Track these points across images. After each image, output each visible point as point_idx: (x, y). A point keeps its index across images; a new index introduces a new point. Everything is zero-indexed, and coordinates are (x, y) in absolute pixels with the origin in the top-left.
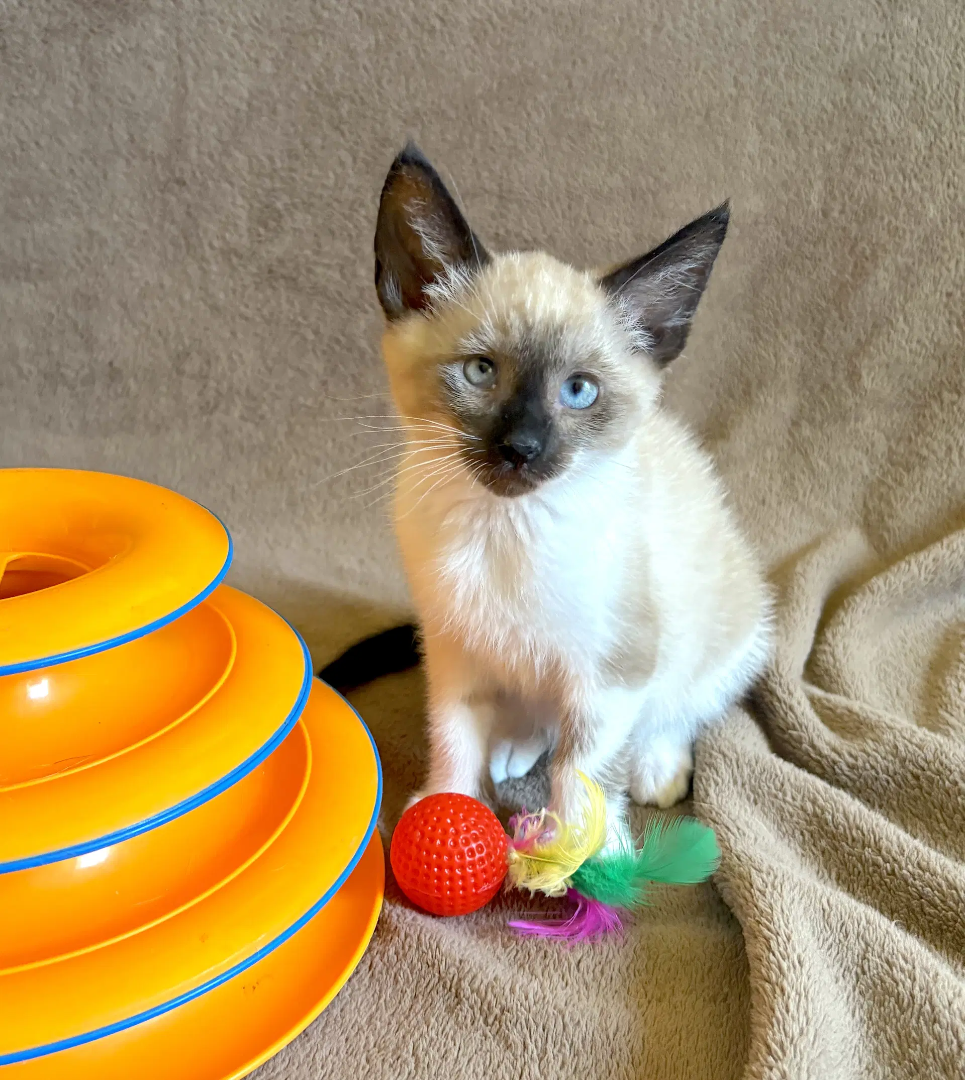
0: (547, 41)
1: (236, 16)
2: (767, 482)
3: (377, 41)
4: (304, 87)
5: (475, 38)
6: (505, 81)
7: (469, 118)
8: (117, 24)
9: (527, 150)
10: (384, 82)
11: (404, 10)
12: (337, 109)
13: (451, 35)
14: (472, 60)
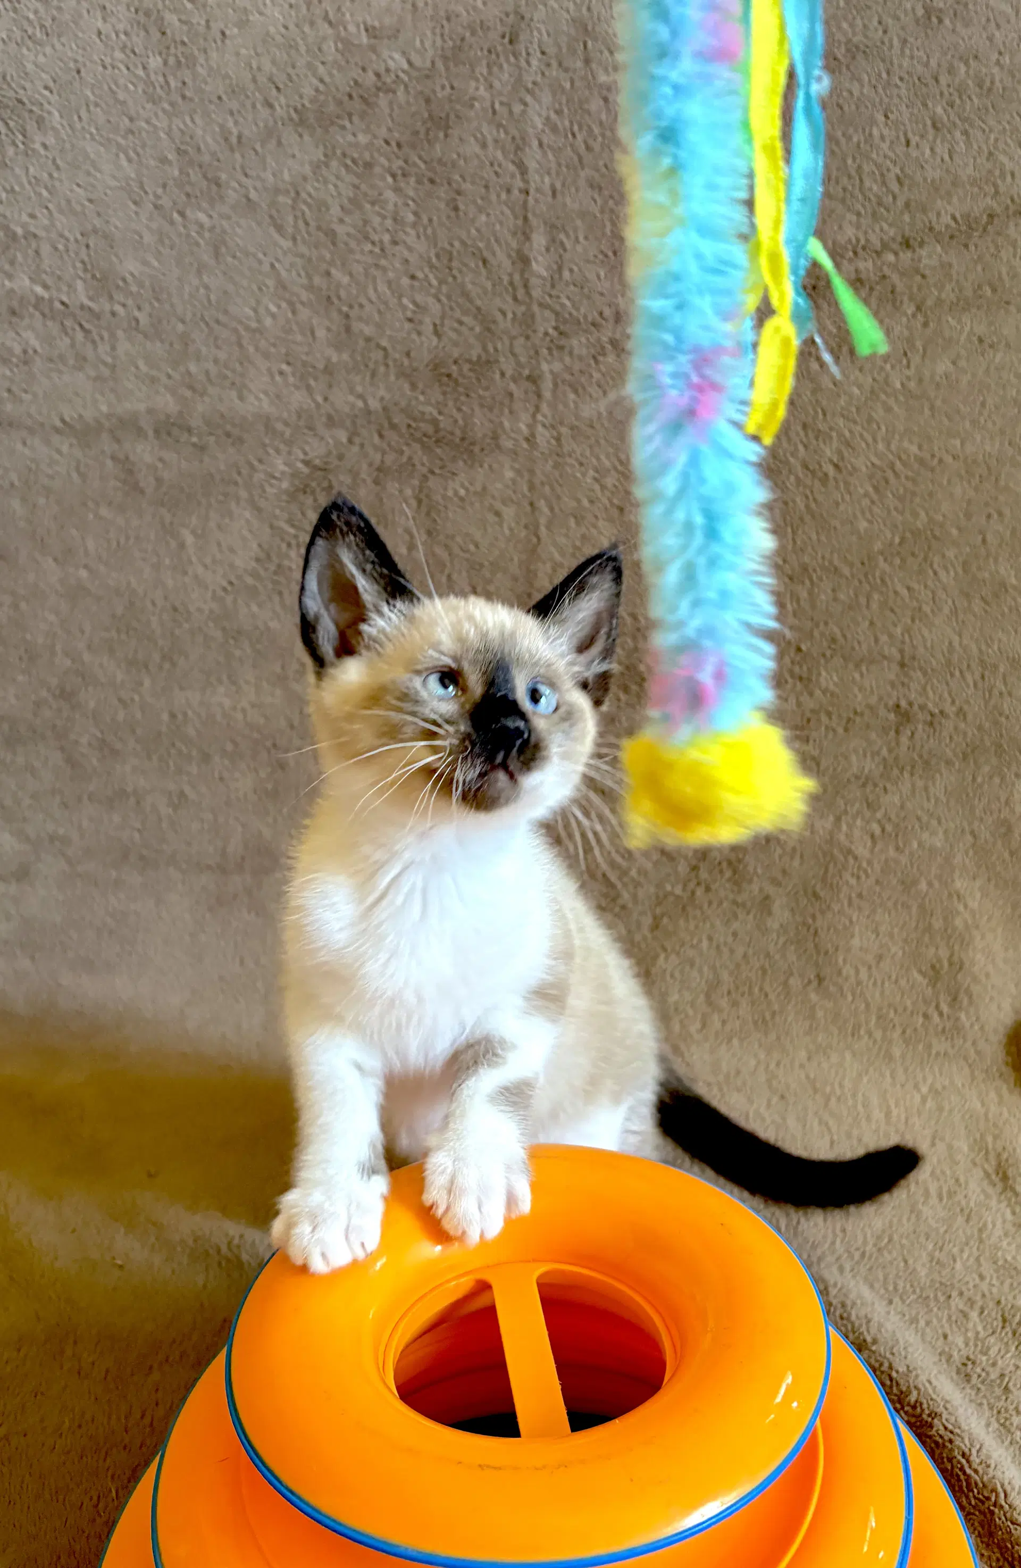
0: (958, 491)
1: (598, 459)
5: (876, 489)
6: (908, 535)
7: (866, 575)
8: (461, 463)
9: (932, 611)
11: (792, 455)
13: (846, 483)
14: (871, 511)
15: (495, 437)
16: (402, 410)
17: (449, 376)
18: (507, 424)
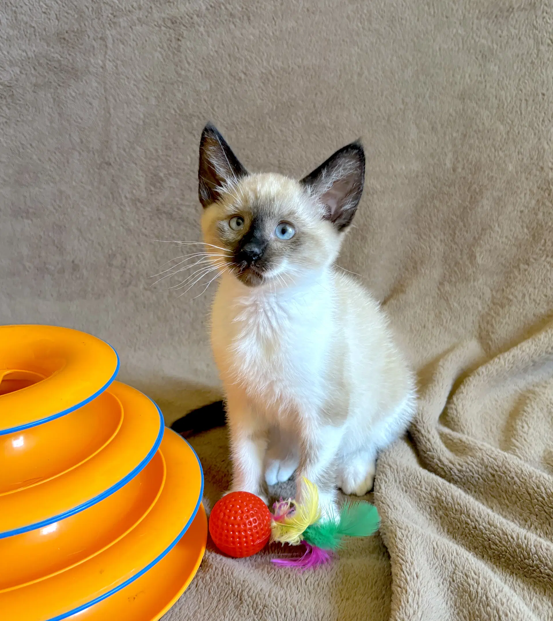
0: (301, 83)
1: (136, 75)
2: (427, 315)
3: (211, 86)
4: (173, 112)
5: (263, 83)
6: (280, 105)
7: (261, 125)
8: (73, 81)
9: (292, 141)
10: (215, 108)
11: (224, 69)
12: (191, 123)
13: (250, 81)
14: (262, 94)
15: (87, 67)
16: (44, 57)
17: (64, 39)
18: (92, 61)
